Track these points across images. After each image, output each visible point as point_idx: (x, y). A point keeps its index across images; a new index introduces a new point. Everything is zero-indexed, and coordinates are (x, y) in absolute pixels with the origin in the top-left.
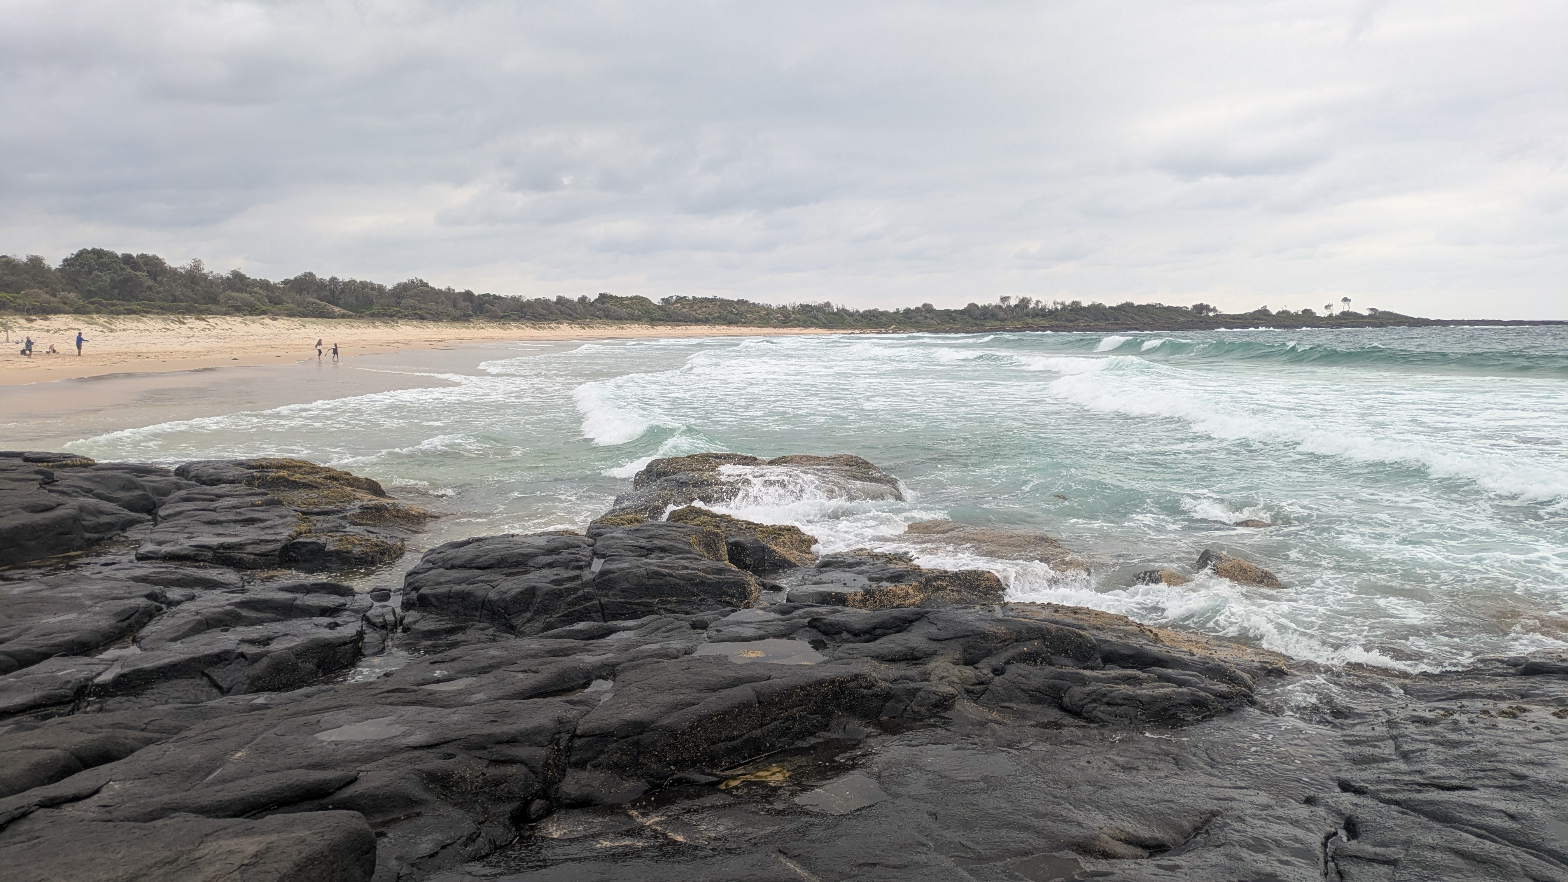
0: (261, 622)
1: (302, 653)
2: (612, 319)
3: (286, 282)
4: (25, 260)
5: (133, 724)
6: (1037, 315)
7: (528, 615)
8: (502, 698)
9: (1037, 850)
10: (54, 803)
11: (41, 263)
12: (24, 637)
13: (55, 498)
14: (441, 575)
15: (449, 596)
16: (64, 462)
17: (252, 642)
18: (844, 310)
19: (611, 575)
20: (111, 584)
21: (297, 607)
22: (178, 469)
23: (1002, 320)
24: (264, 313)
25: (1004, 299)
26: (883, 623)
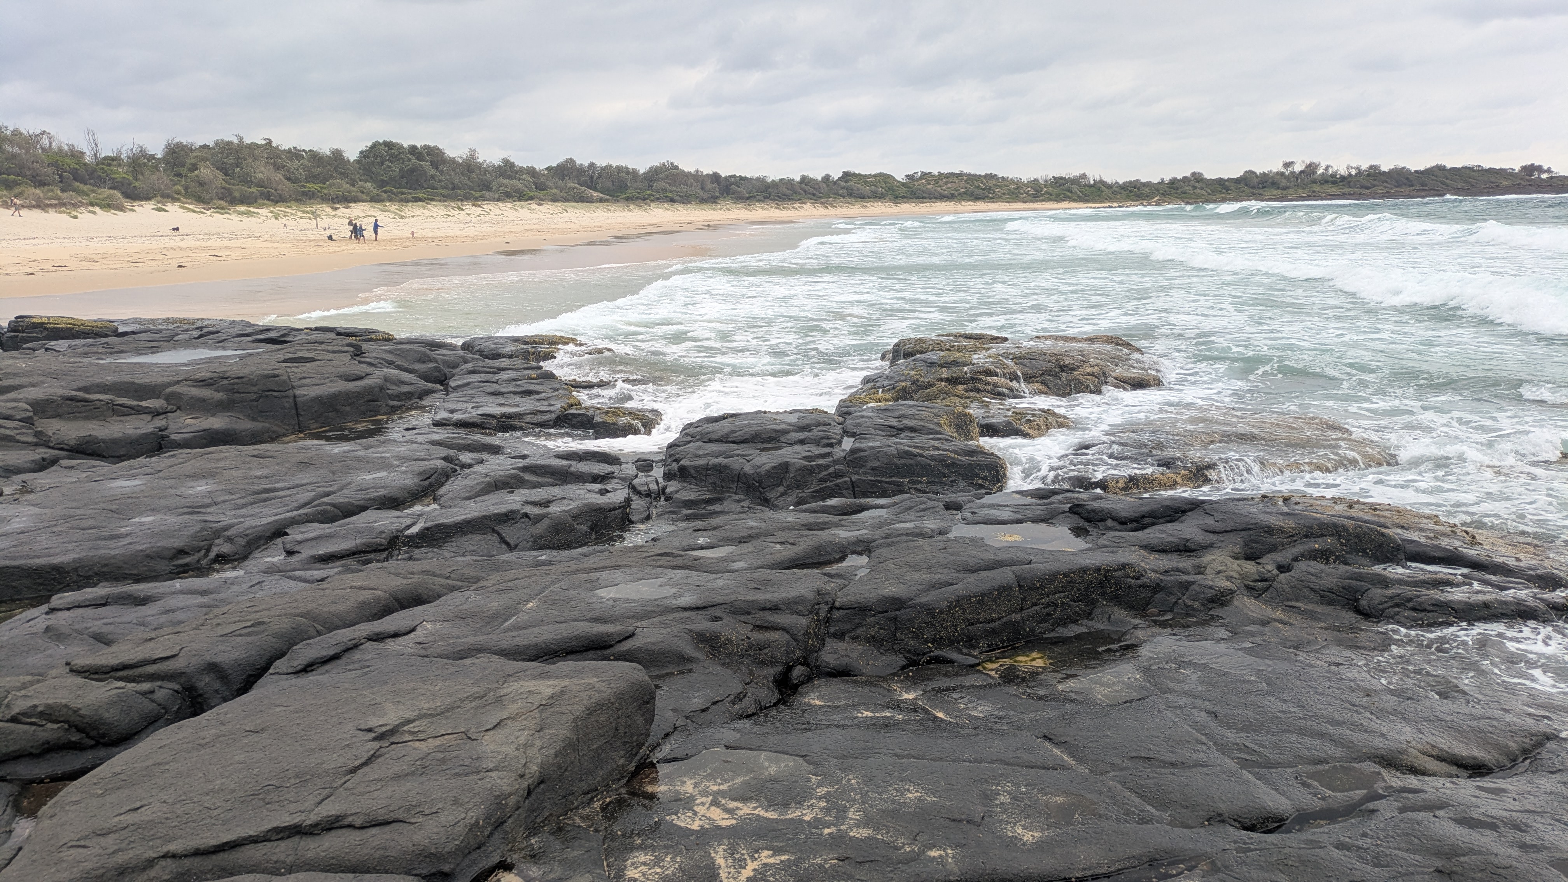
0: (541, 485)
1: (577, 516)
2: (855, 197)
3: (549, 169)
4: (328, 153)
5: (438, 572)
6: (1326, 182)
7: (781, 489)
8: (762, 567)
9: (1334, 759)
10: (379, 638)
11: (341, 155)
12: (345, 491)
13: (364, 369)
14: (700, 447)
15: (707, 468)
16: (368, 336)
17: (535, 504)
18: (1102, 182)
19: (862, 454)
20: (413, 446)
21: (571, 473)
22: (464, 344)
23: (1284, 189)
24: (531, 198)
25: (1287, 165)
26: (1153, 511)
